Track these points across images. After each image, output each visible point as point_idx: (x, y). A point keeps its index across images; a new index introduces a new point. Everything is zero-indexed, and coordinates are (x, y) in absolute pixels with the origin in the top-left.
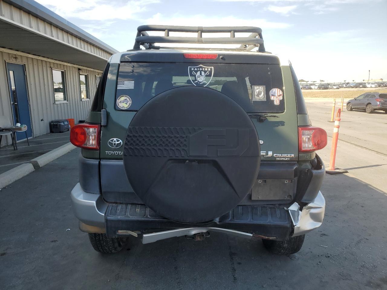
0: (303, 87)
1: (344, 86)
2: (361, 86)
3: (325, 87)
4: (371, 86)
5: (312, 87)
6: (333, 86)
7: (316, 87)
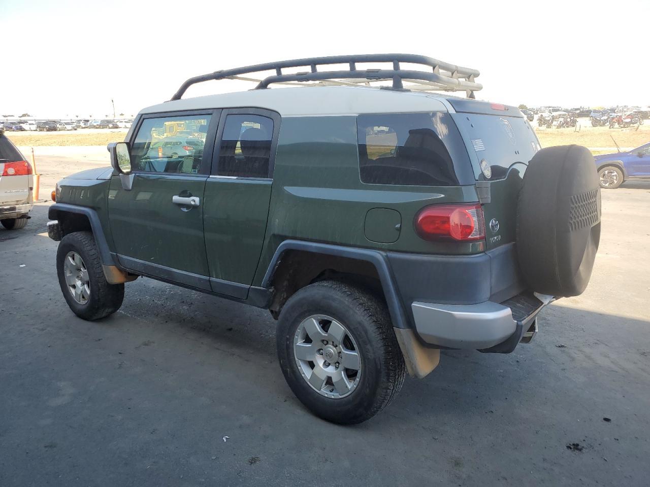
0: (6, 127)
1: (82, 124)
2: (111, 125)
3: (51, 126)
4: (125, 126)
5: (24, 126)
6: (66, 126)
7: (34, 127)
